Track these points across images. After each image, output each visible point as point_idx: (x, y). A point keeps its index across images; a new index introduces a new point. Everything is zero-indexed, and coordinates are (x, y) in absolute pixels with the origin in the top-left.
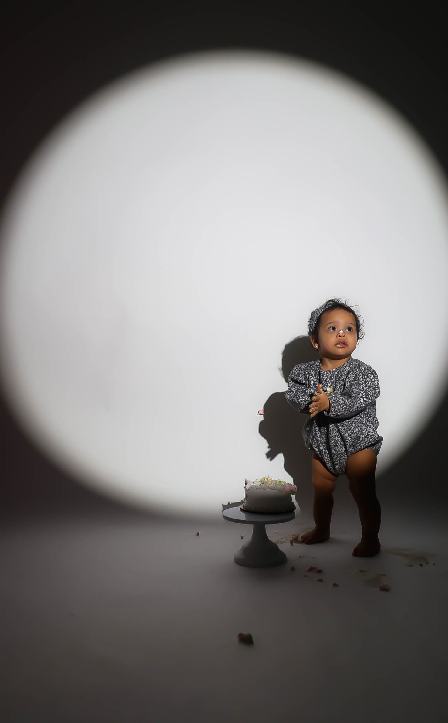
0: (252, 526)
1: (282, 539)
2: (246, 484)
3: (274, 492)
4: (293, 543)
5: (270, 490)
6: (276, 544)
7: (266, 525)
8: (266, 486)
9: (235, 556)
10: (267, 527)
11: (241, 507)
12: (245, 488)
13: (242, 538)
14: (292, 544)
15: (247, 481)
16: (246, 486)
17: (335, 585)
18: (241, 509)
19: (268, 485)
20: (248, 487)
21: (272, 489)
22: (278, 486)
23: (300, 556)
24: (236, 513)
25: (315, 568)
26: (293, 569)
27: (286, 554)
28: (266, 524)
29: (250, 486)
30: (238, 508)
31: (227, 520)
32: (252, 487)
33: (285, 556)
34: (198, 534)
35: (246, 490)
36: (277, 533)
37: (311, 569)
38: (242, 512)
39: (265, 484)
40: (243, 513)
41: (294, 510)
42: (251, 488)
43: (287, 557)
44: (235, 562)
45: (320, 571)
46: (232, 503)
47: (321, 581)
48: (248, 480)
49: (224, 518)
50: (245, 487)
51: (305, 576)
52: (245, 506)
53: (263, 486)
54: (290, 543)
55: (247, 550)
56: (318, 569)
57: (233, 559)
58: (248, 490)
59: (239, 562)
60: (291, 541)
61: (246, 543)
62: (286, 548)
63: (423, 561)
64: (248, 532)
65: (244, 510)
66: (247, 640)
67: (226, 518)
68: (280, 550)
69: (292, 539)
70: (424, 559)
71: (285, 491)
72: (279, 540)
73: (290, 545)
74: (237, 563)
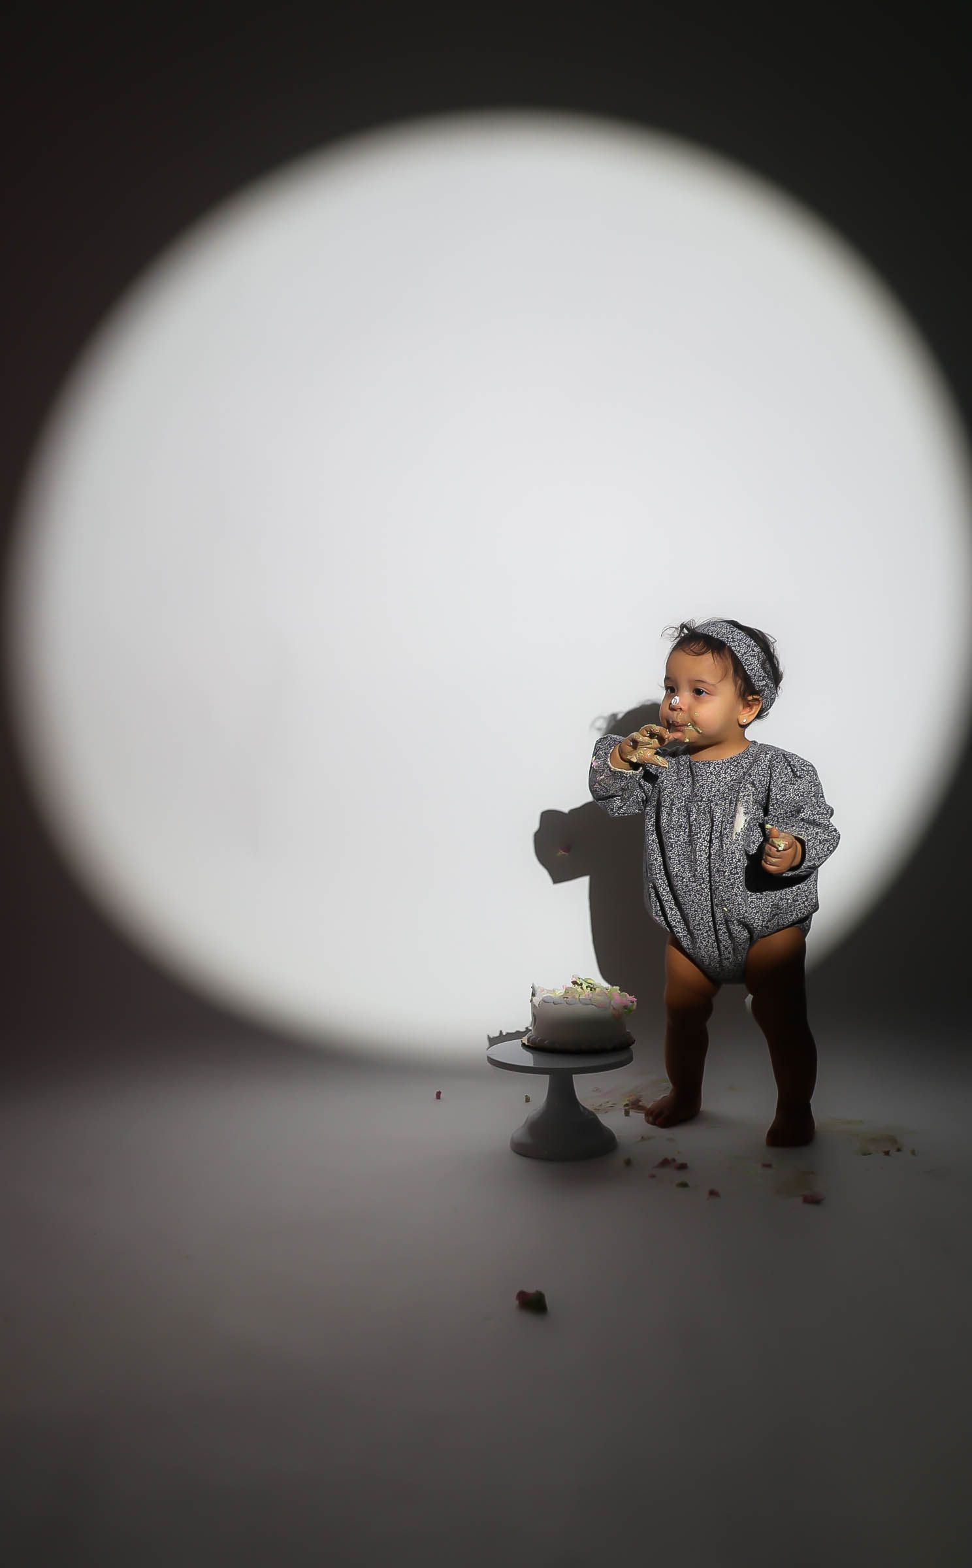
0: (546, 1078)
1: (608, 1102)
2: (533, 995)
3: (592, 1011)
5: (584, 1006)
6: (596, 1112)
7: (574, 1076)
8: (574, 997)
9: (512, 1139)
10: (577, 1079)
11: (525, 1040)
12: (531, 1001)
13: (528, 1100)
14: (627, 1113)
15: (535, 989)
16: (535, 998)
17: (713, 1193)
18: (523, 1045)
19: (579, 997)
20: (537, 1000)
21: (589, 1005)
22: (599, 998)
23: (642, 1138)
24: (512, 1052)
25: (674, 1160)
26: (628, 1163)
27: (616, 1135)
28: (574, 1074)
29: (541, 999)
30: (518, 1042)
31: (494, 1065)
32: (546, 1000)
33: (614, 1137)
34: (438, 1095)
35: (534, 1006)
36: (597, 1090)
37: (665, 1163)
38: (524, 1051)
39: (572, 993)
40: (528, 1053)
42: (545, 1002)
43: (618, 1140)
44: (512, 1149)
45: (683, 1167)
46: (508, 1034)
47: (684, 1185)
48: (536, 986)
49: (489, 1062)
51: (653, 1176)
52: (531, 1038)
53: (567, 998)
54: (623, 1111)
55: (537, 1127)
56: (680, 1160)
57: (508, 1144)
58: (537, 1005)
59: (521, 1149)
60: (625, 1106)
61: (535, 1112)
62: (615, 1121)
63: (890, 1144)
64: (539, 1090)
65: (530, 1047)
66: (533, 1304)
67: (492, 1062)
68: (604, 1127)
69: (628, 1102)
70: (893, 1140)
71: (612, 1008)
72: (601, 1105)
73: (623, 1115)
74: (516, 1152)
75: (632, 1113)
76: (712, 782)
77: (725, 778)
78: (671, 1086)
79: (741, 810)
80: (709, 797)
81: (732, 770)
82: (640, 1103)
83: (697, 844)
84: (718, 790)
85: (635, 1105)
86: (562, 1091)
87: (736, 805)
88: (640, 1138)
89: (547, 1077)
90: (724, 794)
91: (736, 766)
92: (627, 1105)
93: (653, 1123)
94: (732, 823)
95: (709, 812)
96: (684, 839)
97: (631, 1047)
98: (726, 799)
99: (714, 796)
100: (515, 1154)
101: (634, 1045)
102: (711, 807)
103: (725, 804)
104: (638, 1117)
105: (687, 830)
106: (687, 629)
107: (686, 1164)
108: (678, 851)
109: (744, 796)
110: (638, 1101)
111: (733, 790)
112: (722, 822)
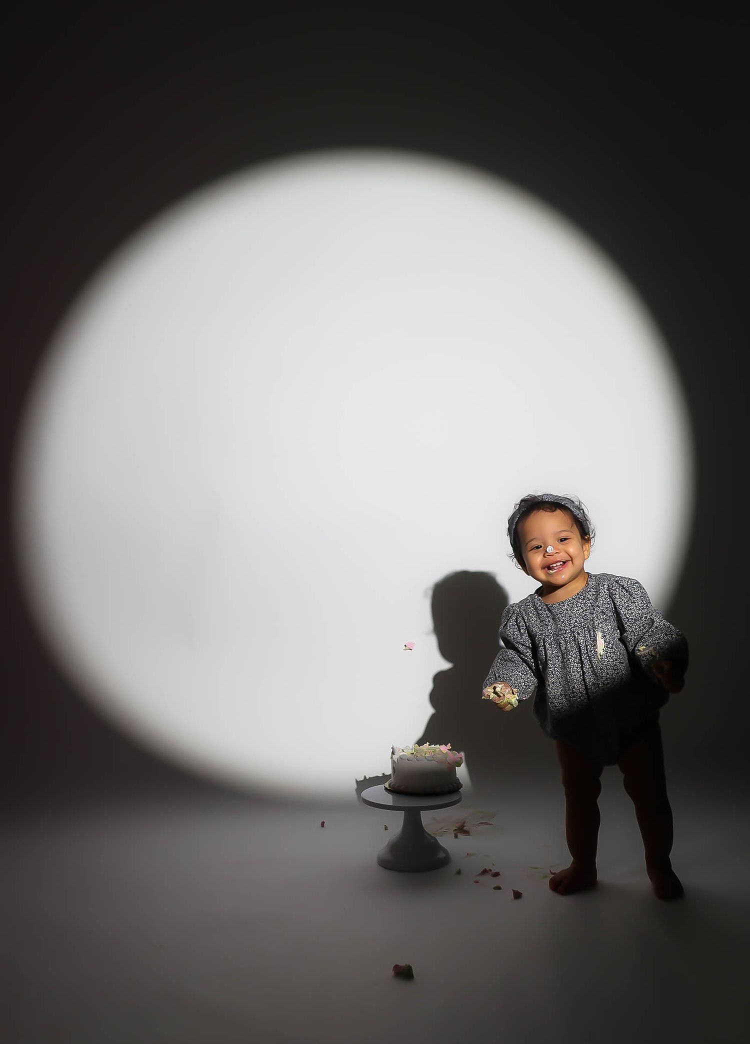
0: (401, 815)
1: (442, 828)
2: (393, 753)
3: (433, 764)
5: (426, 761)
6: (435, 836)
8: (422, 756)
9: (379, 856)
10: (424, 814)
11: (387, 785)
13: (386, 828)
14: (456, 837)
15: (395, 749)
16: (394, 756)
17: (517, 894)
18: (386, 789)
19: (424, 755)
20: (396, 757)
21: (432, 761)
22: (438, 756)
23: (468, 854)
24: (377, 793)
25: (490, 870)
26: (459, 872)
27: (449, 852)
28: (422, 810)
29: (398, 755)
30: (381, 787)
31: (366, 804)
32: (402, 757)
33: (449, 854)
34: (323, 824)
35: (393, 762)
36: (435, 820)
37: (485, 872)
38: (387, 793)
39: (419, 751)
40: (390, 795)
41: (460, 789)
42: (401, 759)
43: (451, 857)
44: (379, 864)
45: (496, 875)
46: (371, 778)
47: (498, 888)
48: (395, 746)
49: (363, 802)
50: (392, 758)
51: (477, 882)
52: (392, 784)
53: (416, 755)
54: (454, 835)
55: (395, 848)
56: (494, 871)
57: (375, 860)
58: (396, 761)
59: (384, 864)
60: (454, 831)
61: (394, 837)
62: (448, 842)
64: (396, 823)
65: (391, 790)
66: (404, 973)
67: (365, 801)
68: (441, 846)
69: (456, 828)
71: (447, 763)
72: (437, 831)
73: (454, 837)
74: (382, 866)
75: (459, 836)
76: (569, 616)
77: (578, 610)
79: (599, 635)
80: (571, 629)
81: (581, 603)
82: (465, 828)
83: (571, 667)
84: (576, 622)
85: (461, 829)
86: (413, 822)
87: (594, 631)
88: (466, 854)
89: (403, 813)
90: (581, 623)
91: (584, 599)
92: (455, 830)
94: (595, 645)
95: (574, 640)
96: (559, 665)
98: (584, 628)
99: (574, 627)
100: (380, 867)
102: (575, 637)
103: (585, 631)
104: (464, 839)
105: (560, 658)
107: (499, 872)
108: (557, 676)
109: (599, 624)
110: (463, 826)
111: (587, 619)
112: (586, 646)
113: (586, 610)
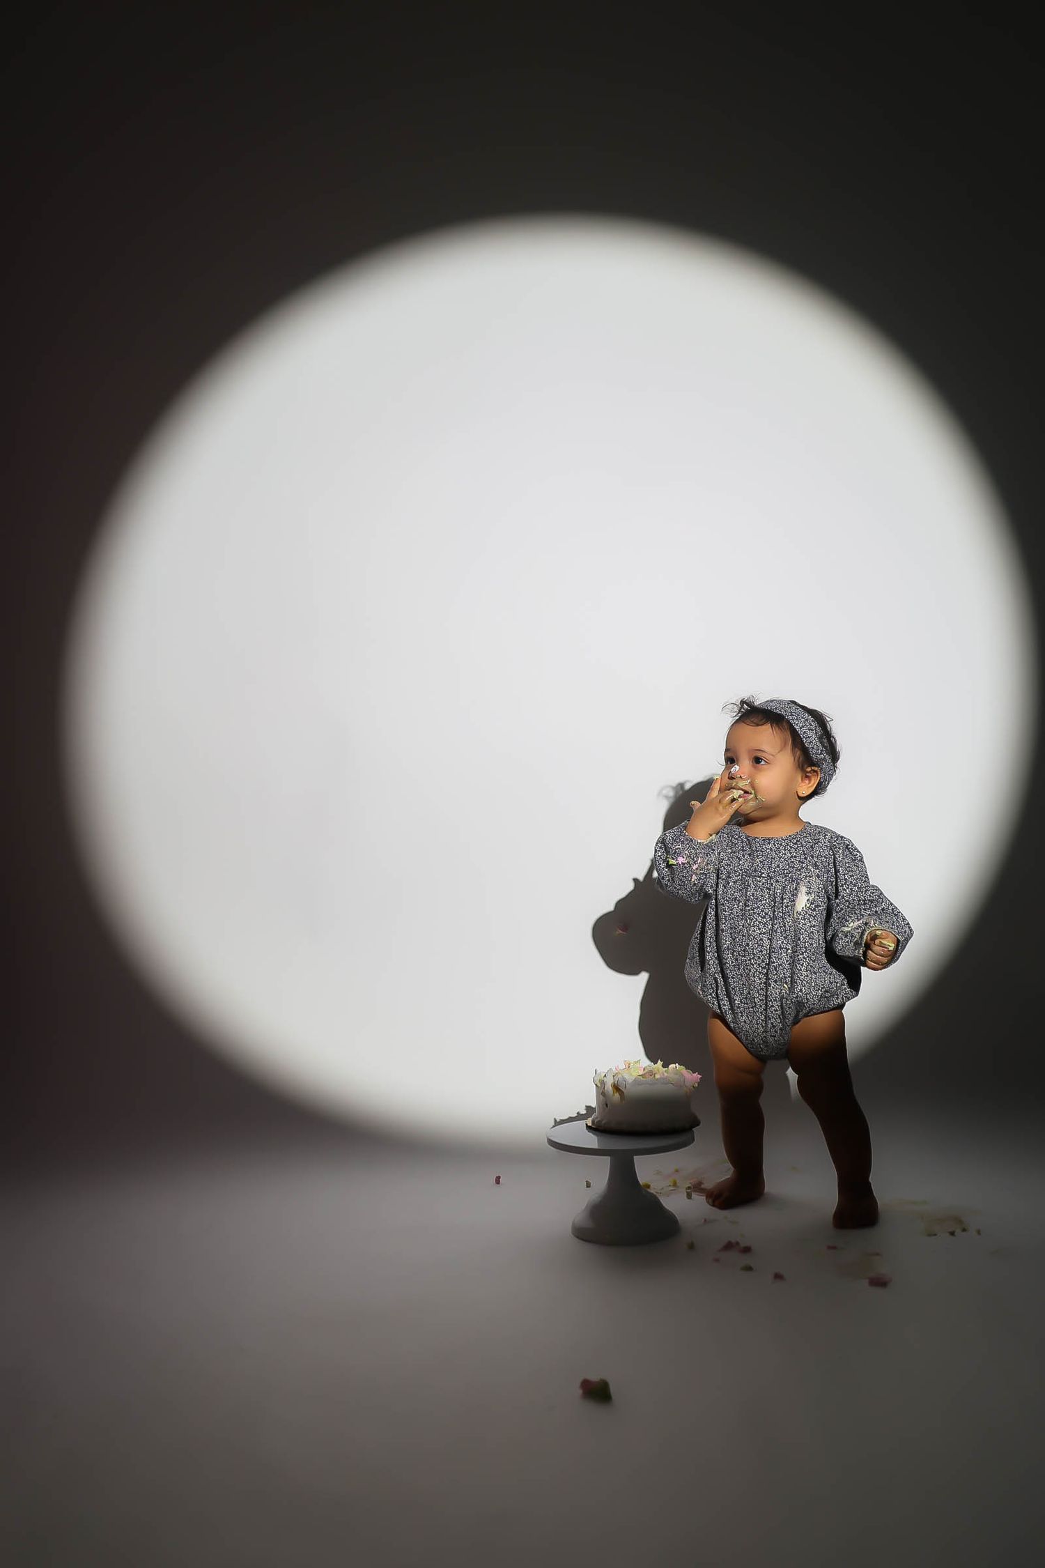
0: (606, 1160)
1: (670, 1186)
4: (693, 1195)
6: (657, 1195)
7: (635, 1157)
9: (573, 1224)
10: (638, 1160)
11: (589, 1122)
13: (588, 1185)
14: (689, 1196)
17: (778, 1277)
18: (588, 1126)
23: (705, 1220)
24: (576, 1133)
25: (737, 1243)
26: (691, 1246)
27: (679, 1218)
28: (636, 1155)
30: (581, 1124)
31: (554, 1148)
33: (677, 1221)
34: (498, 1180)
36: (659, 1173)
37: (729, 1246)
38: (588, 1133)
40: (591, 1134)
41: (694, 1127)
43: (680, 1223)
44: (573, 1234)
45: (747, 1250)
47: (750, 1268)
49: (549, 1144)
51: (717, 1260)
52: (597, 1120)
54: (686, 1194)
55: (597, 1211)
56: (743, 1245)
57: (569, 1229)
59: (583, 1234)
60: (686, 1188)
61: (597, 1195)
62: (677, 1204)
63: (956, 1225)
64: (599, 1174)
65: (595, 1129)
66: (598, 1392)
67: (553, 1143)
68: (666, 1209)
69: (690, 1185)
70: (958, 1221)
72: (663, 1189)
73: (686, 1198)
74: (578, 1237)
75: (694, 1195)
76: (772, 858)
77: (785, 854)
78: (732, 1169)
79: (803, 890)
80: (769, 873)
82: (703, 1186)
83: (752, 919)
84: (778, 867)
85: (697, 1188)
86: (623, 1173)
87: (798, 883)
88: (703, 1220)
89: (609, 1158)
90: (784, 870)
91: (795, 844)
92: (689, 1188)
93: (713, 1206)
94: (794, 901)
95: (770, 890)
96: (737, 913)
97: (694, 1129)
99: (774, 872)
100: (576, 1238)
101: (697, 1127)
102: (772, 885)
103: (786, 881)
104: (700, 1200)
105: (741, 904)
106: (747, 704)
107: (750, 1247)
109: (806, 876)
110: (700, 1183)
111: (793, 867)
112: (782, 899)
113: (795, 857)
